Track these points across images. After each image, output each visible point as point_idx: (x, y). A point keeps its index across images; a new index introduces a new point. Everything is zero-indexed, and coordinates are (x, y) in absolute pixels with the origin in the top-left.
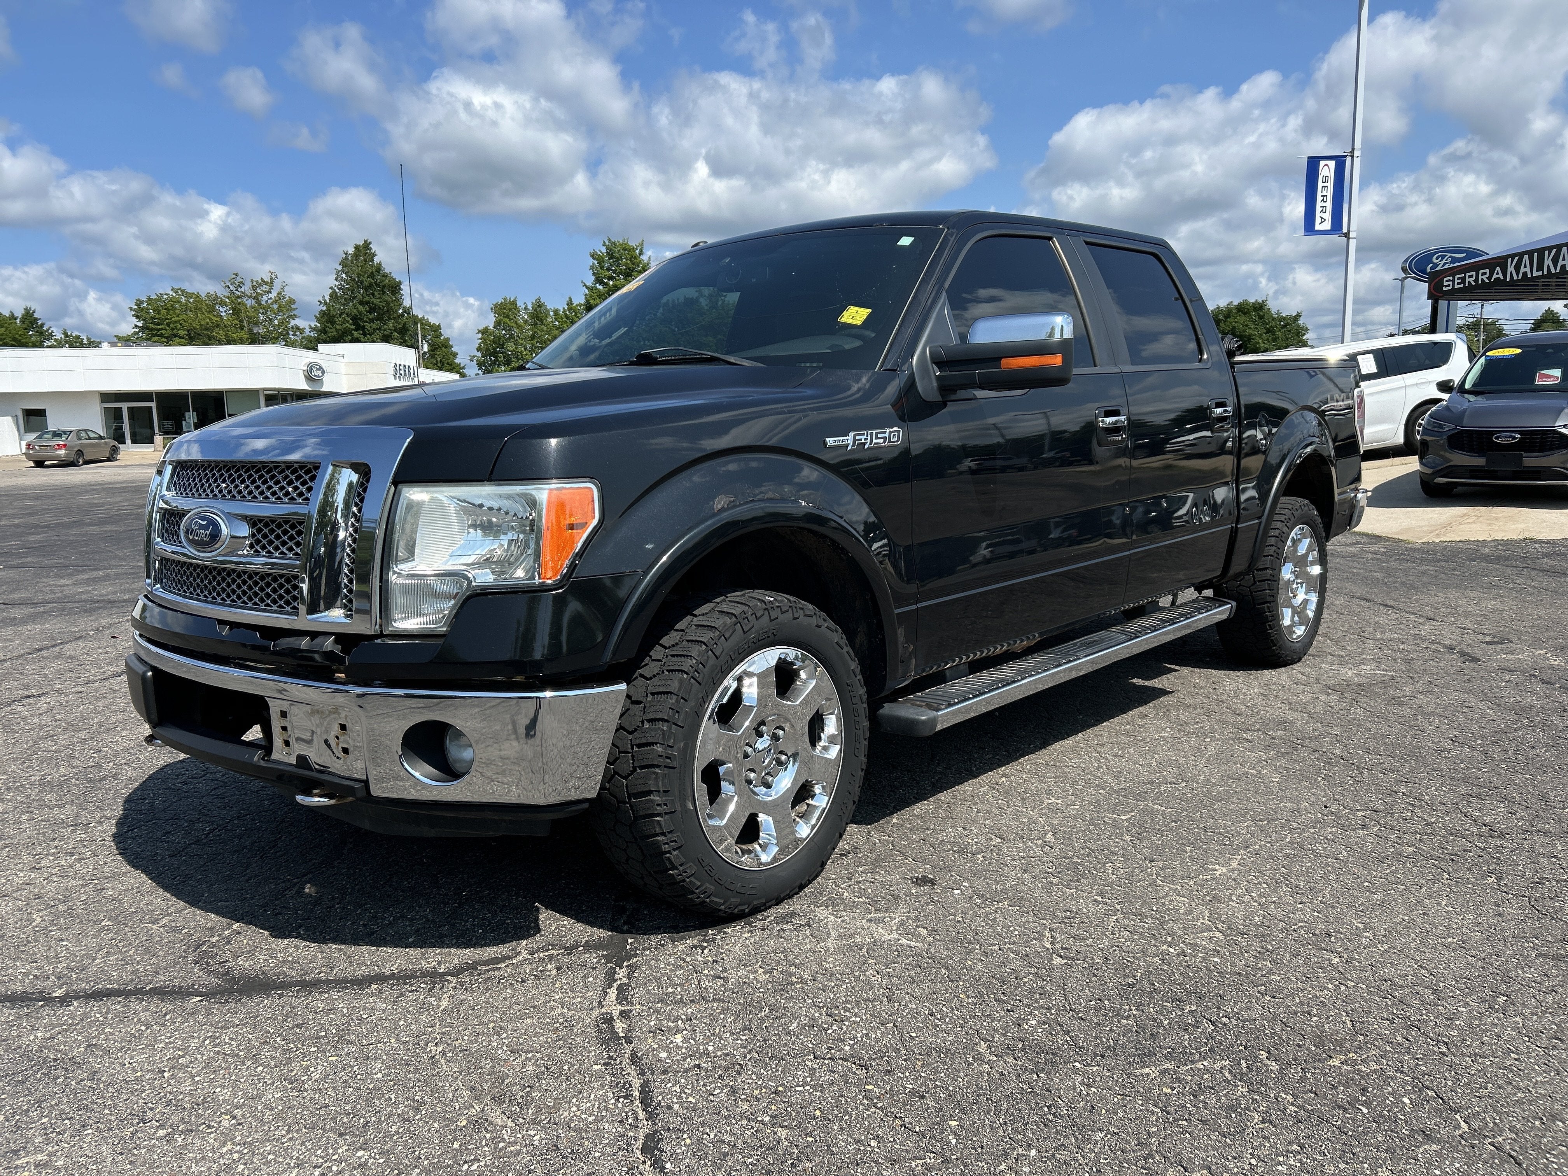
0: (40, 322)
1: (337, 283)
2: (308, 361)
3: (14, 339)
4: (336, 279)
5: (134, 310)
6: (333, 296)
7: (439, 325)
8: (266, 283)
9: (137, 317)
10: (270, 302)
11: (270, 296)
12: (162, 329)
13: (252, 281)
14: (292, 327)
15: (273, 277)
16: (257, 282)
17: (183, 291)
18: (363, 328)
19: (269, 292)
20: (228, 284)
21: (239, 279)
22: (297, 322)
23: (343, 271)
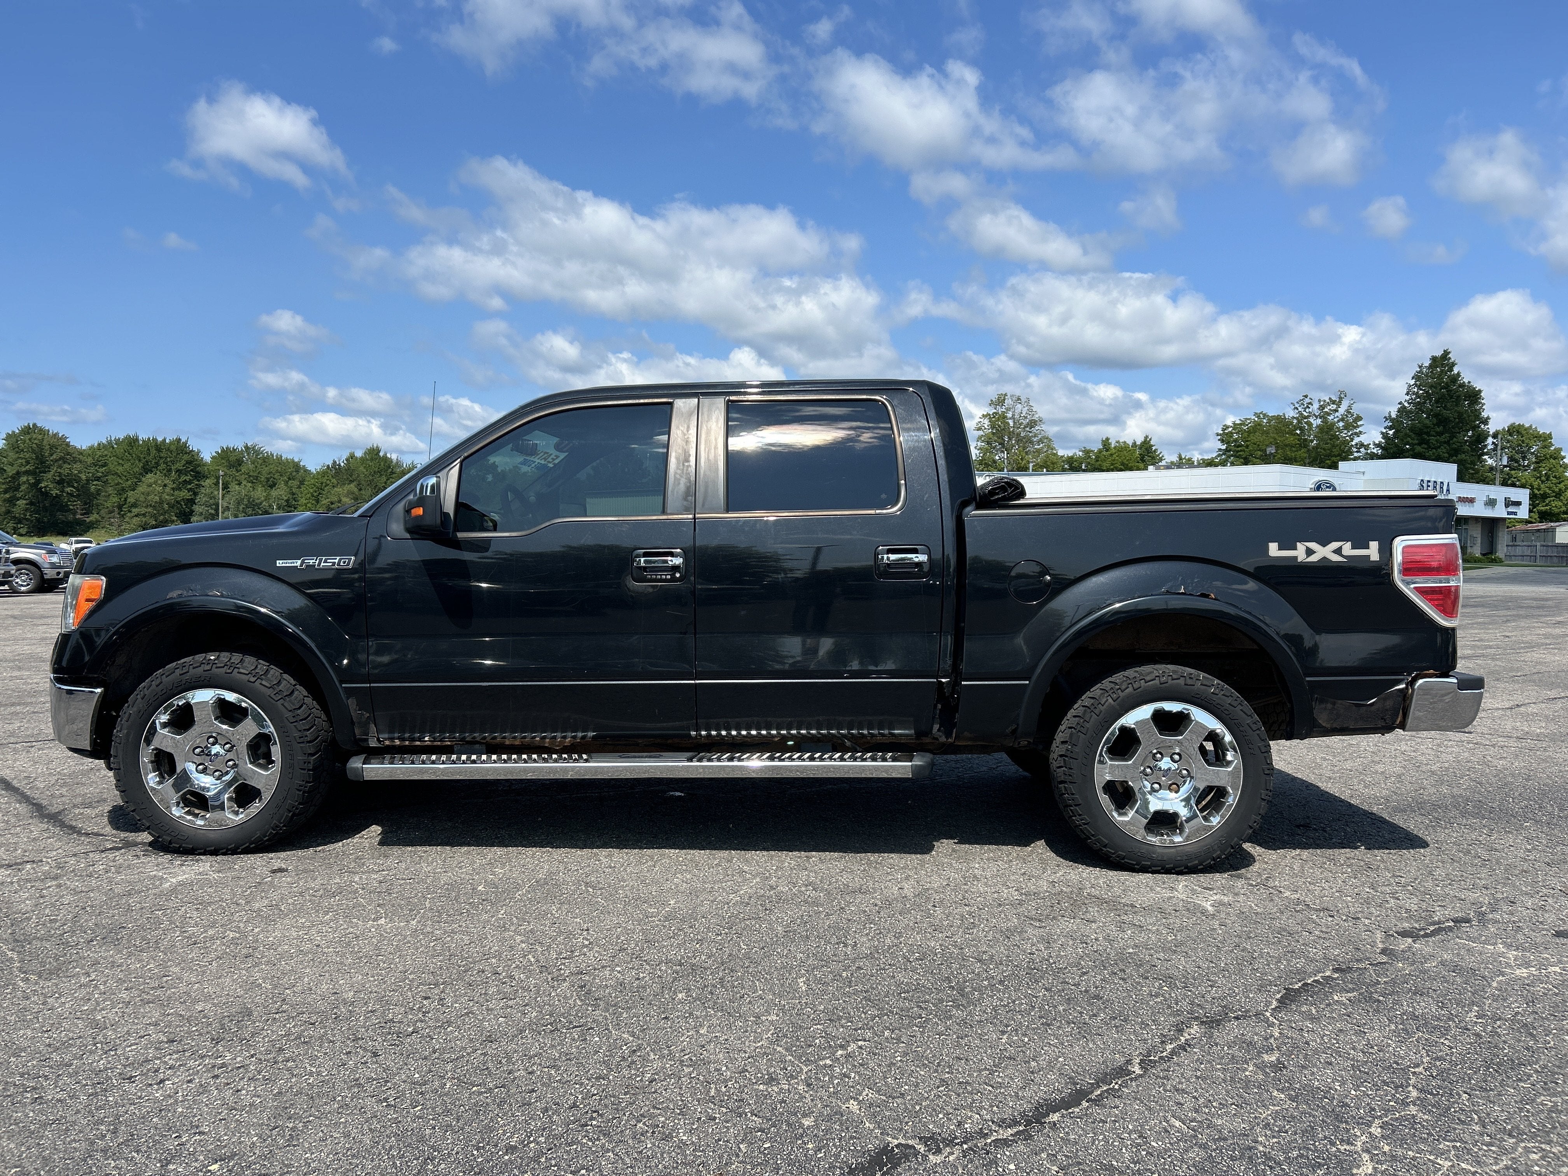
0: (1154, 448)
1: (1408, 398)
2: (1317, 479)
3: (1123, 464)
4: (1407, 394)
5: (1220, 435)
6: (1402, 410)
7: (1550, 434)
8: (1334, 402)
9: (1222, 441)
10: (1336, 420)
11: (1337, 414)
12: (1241, 451)
13: (1319, 401)
14: (1356, 444)
15: (1342, 396)
16: (1325, 401)
17: (1265, 415)
18: (1427, 442)
19: (1336, 411)
20: (1297, 406)
21: (1307, 400)
22: (1363, 439)
23: (1415, 384)
